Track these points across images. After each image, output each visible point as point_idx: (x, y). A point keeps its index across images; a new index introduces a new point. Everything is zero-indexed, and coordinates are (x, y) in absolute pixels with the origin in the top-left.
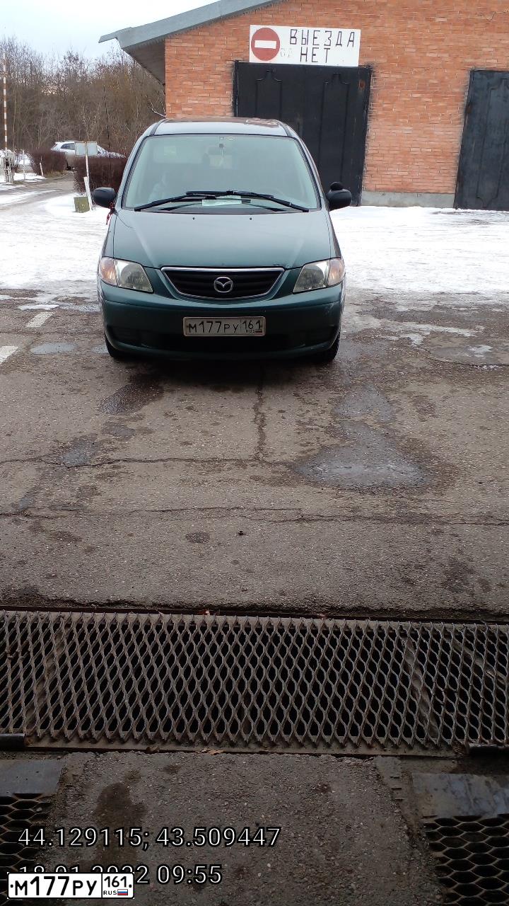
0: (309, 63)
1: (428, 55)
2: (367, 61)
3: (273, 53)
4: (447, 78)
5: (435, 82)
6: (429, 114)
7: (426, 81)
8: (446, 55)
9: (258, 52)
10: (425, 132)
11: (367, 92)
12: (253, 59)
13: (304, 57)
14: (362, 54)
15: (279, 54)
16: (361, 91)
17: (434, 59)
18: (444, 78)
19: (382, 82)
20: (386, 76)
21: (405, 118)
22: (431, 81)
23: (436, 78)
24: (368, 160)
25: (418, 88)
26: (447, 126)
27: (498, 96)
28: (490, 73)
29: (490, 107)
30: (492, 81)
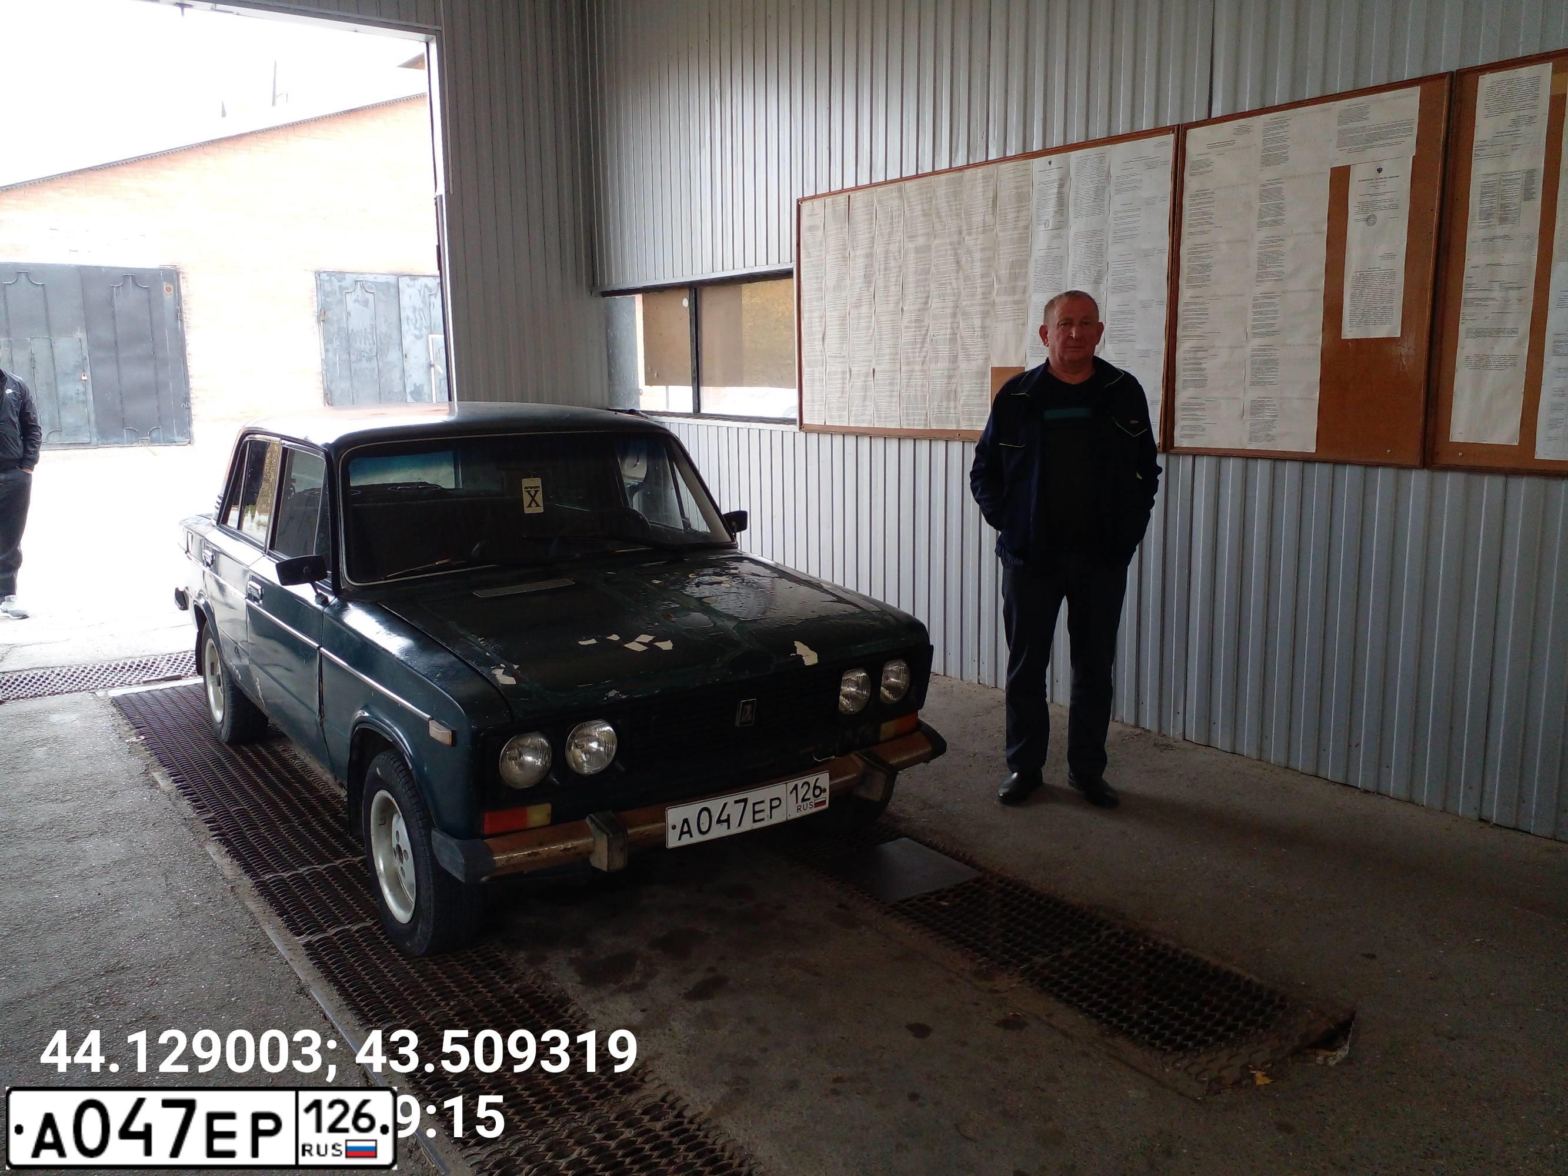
27: (356, 301)
28: (341, 275)
29: (349, 314)
30: (344, 284)
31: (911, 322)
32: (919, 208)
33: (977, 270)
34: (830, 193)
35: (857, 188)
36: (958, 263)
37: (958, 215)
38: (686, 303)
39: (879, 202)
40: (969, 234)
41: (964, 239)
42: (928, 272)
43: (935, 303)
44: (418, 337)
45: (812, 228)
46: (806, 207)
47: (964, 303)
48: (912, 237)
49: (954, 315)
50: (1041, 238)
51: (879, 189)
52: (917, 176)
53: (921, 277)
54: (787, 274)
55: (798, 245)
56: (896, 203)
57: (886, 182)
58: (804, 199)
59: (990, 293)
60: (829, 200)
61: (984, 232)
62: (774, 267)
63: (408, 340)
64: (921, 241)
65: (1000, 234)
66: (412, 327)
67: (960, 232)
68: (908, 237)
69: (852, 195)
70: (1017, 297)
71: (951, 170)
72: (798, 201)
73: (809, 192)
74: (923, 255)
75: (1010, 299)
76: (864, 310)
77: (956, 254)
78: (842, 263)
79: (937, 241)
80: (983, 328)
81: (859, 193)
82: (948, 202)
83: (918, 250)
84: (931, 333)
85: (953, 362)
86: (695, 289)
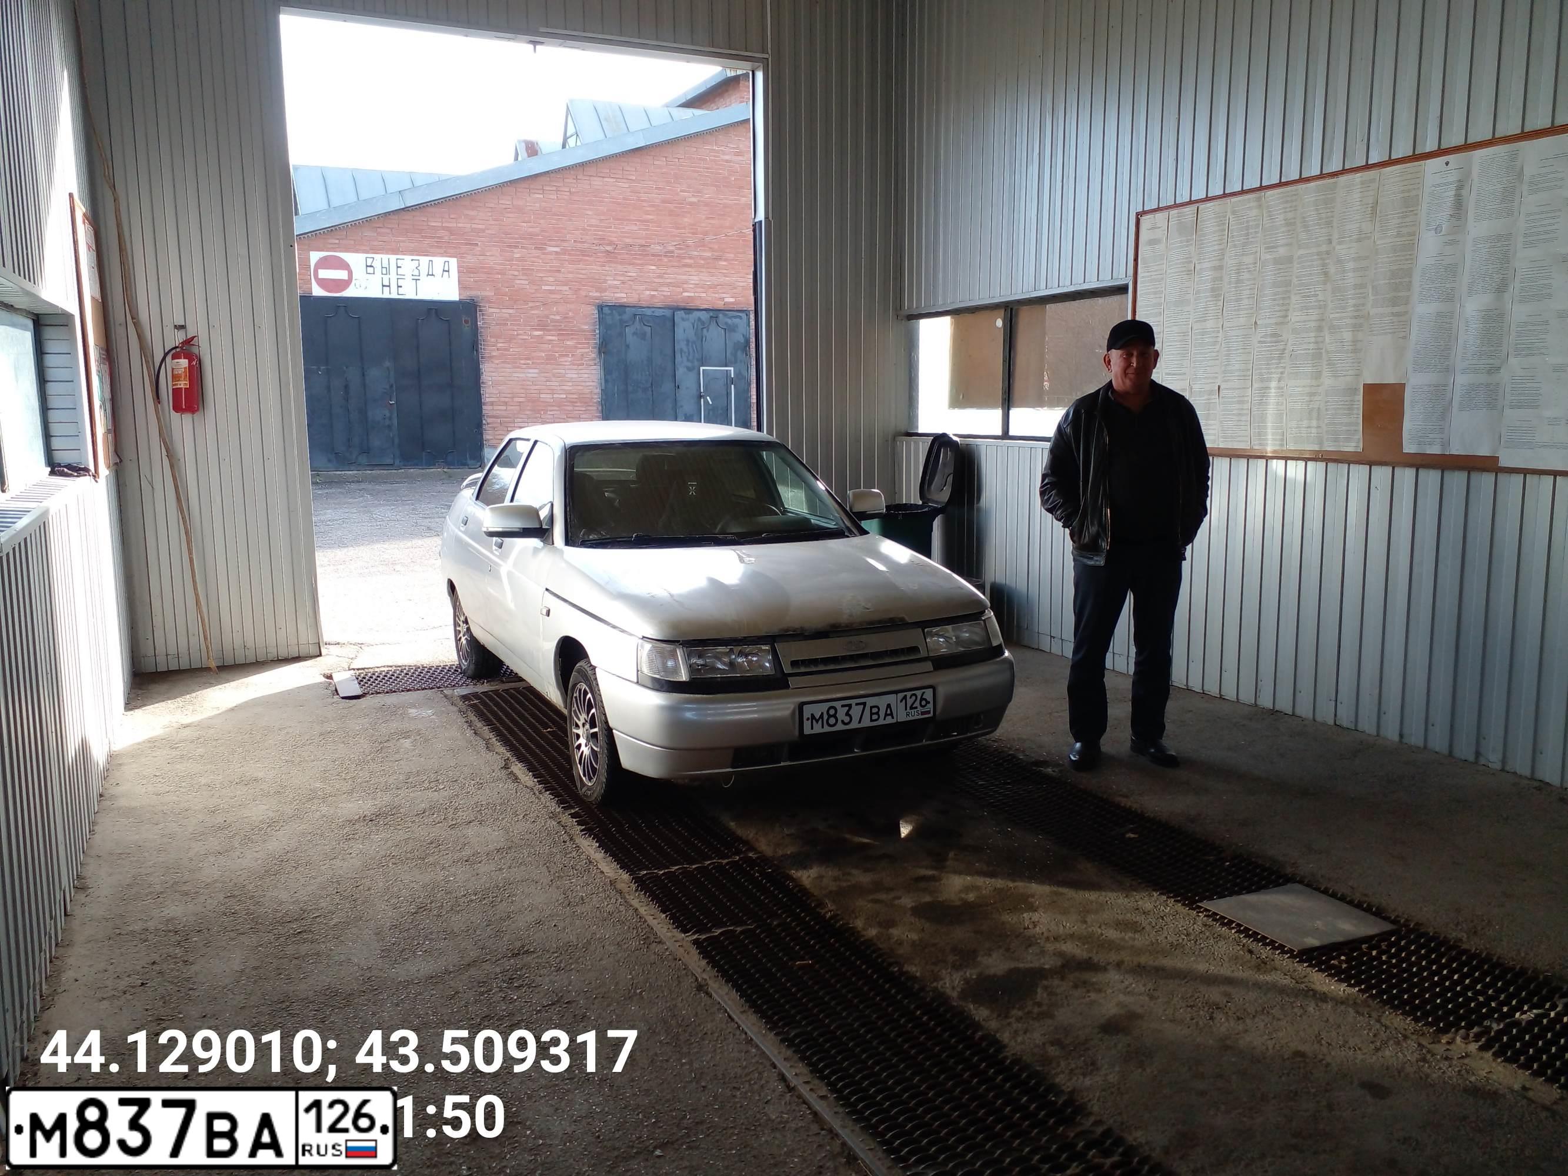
0: (394, 295)
1: (543, 287)
2: (468, 294)
3: (345, 284)
4: (570, 314)
5: (558, 317)
6: (557, 355)
7: (547, 317)
8: (566, 288)
9: (323, 283)
10: (554, 376)
11: (475, 330)
12: (317, 291)
13: (386, 289)
14: (462, 286)
15: (352, 285)
16: (466, 328)
17: (551, 292)
18: (568, 314)
19: (491, 317)
20: (497, 311)
21: (528, 359)
22: (552, 317)
23: (558, 313)
24: (486, 409)
25: (538, 325)
26: (580, 367)
27: (635, 334)
28: (620, 308)
29: (628, 346)
30: (625, 317)
31: (1265, 336)
32: (1281, 217)
33: (1349, 281)
34: (1176, 206)
35: (1208, 199)
36: (1326, 274)
37: (1329, 224)
38: (999, 323)
39: (1234, 212)
40: (1340, 243)
41: (1334, 248)
42: (1288, 283)
43: (1295, 317)
44: (689, 369)
45: (1152, 242)
46: (1145, 221)
47: (1332, 316)
48: (1270, 248)
49: (1320, 329)
50: (1429, 246)
51: (1234, 199)
52: (1281, 184)
53: (1280, 290)
54: (1122, 290)
55: (1136, 260)
56: (1255, 212)
57: (1243, 192)
58: (1144, 213)
59: (1363, 305)
60: (1174, 212)
61: (1359, 240)
62: (1106, 282)
63: (680, 371)
64: (1282, 251)
65: (1378, 242)
66: (685, 359)
67: (1330, 241)
68: (1266, 248)
69: (1202, 206)
70: (1396, 309)
71: (1321, 176)
72: (1137, 214)
73: (1151, 205)
74: (1281, 266)
75: (1389, 310)
76: (1210, 324)
77: (1324, 265)
78: (1186, 277)
79: (1301, 252)
80: (1355, 342)
81: (1209, 204)
82: (1317, 210)
83: (1277, 261)
84: (1290, 348)
85: (1316, 379)
86: (1011, 310)
